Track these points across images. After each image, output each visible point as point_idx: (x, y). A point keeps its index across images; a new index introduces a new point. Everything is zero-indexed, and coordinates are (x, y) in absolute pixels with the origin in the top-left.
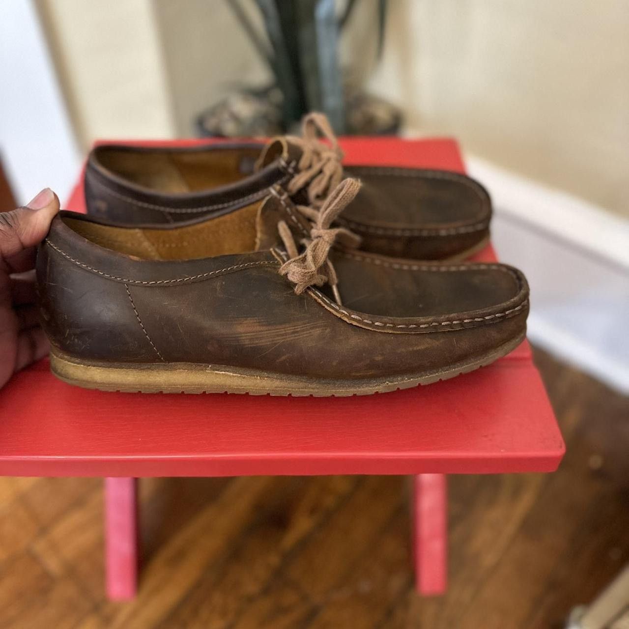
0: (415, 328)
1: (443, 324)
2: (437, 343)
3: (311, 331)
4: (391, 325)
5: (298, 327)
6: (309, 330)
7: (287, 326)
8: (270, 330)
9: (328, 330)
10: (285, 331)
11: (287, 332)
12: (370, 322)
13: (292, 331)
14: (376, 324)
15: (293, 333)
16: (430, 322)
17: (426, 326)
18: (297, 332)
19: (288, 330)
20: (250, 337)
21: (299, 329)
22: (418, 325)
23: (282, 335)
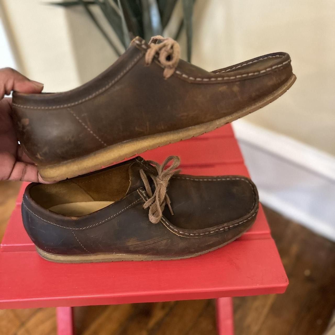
0: (208, 234)
1: (221, 230)
2: (218, 239)
3: (161, 242)
4: (198, 234)
5: (156, 240)
6: (160, 241)
7: (151, 240)
8: (143, 243)
9: (170, 240)
10: (150, 243)
11: (151, 243)
12: (188, 234)
13: (153, 242)
14: (191, 234)
15: (154, 243)
16: (215, 230)
17: (213, 232)
18: (155, 243)
19: (151, 242)
20: (134, 247)
21: (156, 241)
22: (209, 232)
23: (149, 245)
